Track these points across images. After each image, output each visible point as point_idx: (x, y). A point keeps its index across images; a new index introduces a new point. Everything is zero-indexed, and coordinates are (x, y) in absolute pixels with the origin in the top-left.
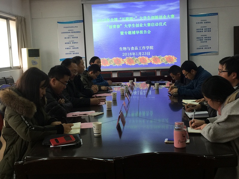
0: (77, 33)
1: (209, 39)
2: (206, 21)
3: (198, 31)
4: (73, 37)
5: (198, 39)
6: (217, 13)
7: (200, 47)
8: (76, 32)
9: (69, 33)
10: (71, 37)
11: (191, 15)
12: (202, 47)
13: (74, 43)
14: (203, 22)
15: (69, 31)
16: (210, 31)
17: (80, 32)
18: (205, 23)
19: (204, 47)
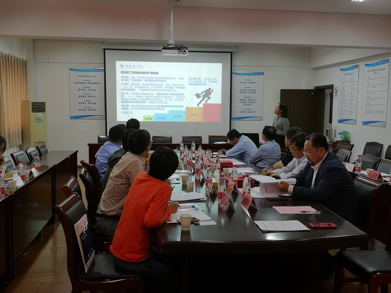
0: (95, 85)
1: (253, 101)
2: (250, 81)
3: (241, 91)
4: (90, 89)
5: (241, 101)
6: (263, 73)
7: (243, 111)
8: (94, 83)
9: (85, 84)
10: (87, 89)
11: (234, 73)
12: (245, 111)
13: (91, 96)
14: (247, 82)
15: (85, 82)
16: (255, 93)
17: (99, 83)
18: (249, 83)
19: (247, 111)
